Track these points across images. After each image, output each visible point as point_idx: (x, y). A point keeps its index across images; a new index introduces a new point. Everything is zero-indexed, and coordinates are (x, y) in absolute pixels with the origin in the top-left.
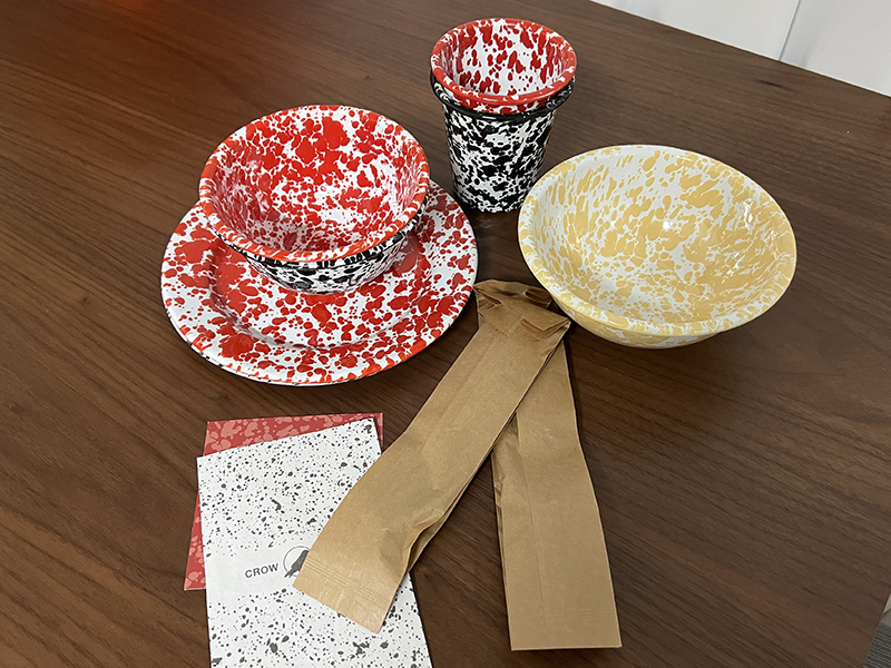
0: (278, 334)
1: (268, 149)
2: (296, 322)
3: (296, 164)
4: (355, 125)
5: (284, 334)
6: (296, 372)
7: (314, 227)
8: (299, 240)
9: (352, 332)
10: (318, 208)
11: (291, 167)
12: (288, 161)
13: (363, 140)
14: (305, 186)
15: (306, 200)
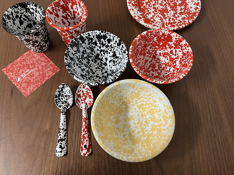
3: (155, 42)
4: (176, 39)
10: (157, 55)
13: (176, 43)
14: (155, 48)
15: (154, 52)
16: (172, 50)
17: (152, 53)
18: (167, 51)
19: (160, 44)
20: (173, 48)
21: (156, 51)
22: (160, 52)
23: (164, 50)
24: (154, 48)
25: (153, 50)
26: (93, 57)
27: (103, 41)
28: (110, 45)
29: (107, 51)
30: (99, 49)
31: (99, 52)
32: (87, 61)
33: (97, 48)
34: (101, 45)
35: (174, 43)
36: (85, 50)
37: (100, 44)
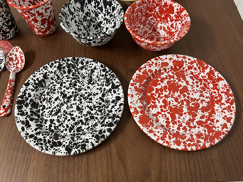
0: (157, 118)
1: (152, 6)
2: (164, 116)
3: (157, 13)
4: (177, 9)
5: (159, 118)
6: (160, 139)
7: (154, 32)
8: (148, 33)
9: (181, 128)
10: (157, 28)
11: (155, 14)
12: (156, 12)
13: (177, 15)
14: (157, 20)
15: (155, 24)
16: (173, 23)
17: (152, 25)
18: (168, 25)
19: (162, 17)
20: (174, 21)
21: (157, 23)
22: (161, 25)
23: (165, 23)
24: (155, 20)
25: (155, 22)
26: (96, 23)
27: (108, 8)
28: (113, 14)
29: (110, 21)
30: (104, 17)
31: (102, 20)
32: (88, 24)
33: (102, 15)
34: (106, 13)
35: (175, 14)
36: (90, 12)
37: (105, 11)
